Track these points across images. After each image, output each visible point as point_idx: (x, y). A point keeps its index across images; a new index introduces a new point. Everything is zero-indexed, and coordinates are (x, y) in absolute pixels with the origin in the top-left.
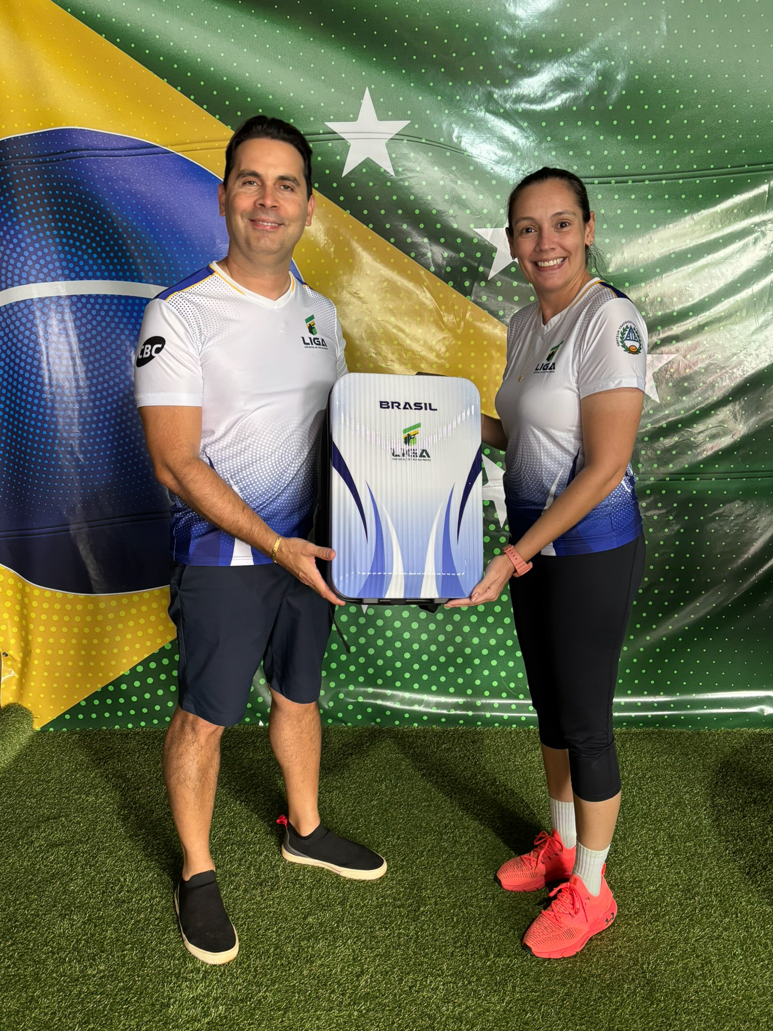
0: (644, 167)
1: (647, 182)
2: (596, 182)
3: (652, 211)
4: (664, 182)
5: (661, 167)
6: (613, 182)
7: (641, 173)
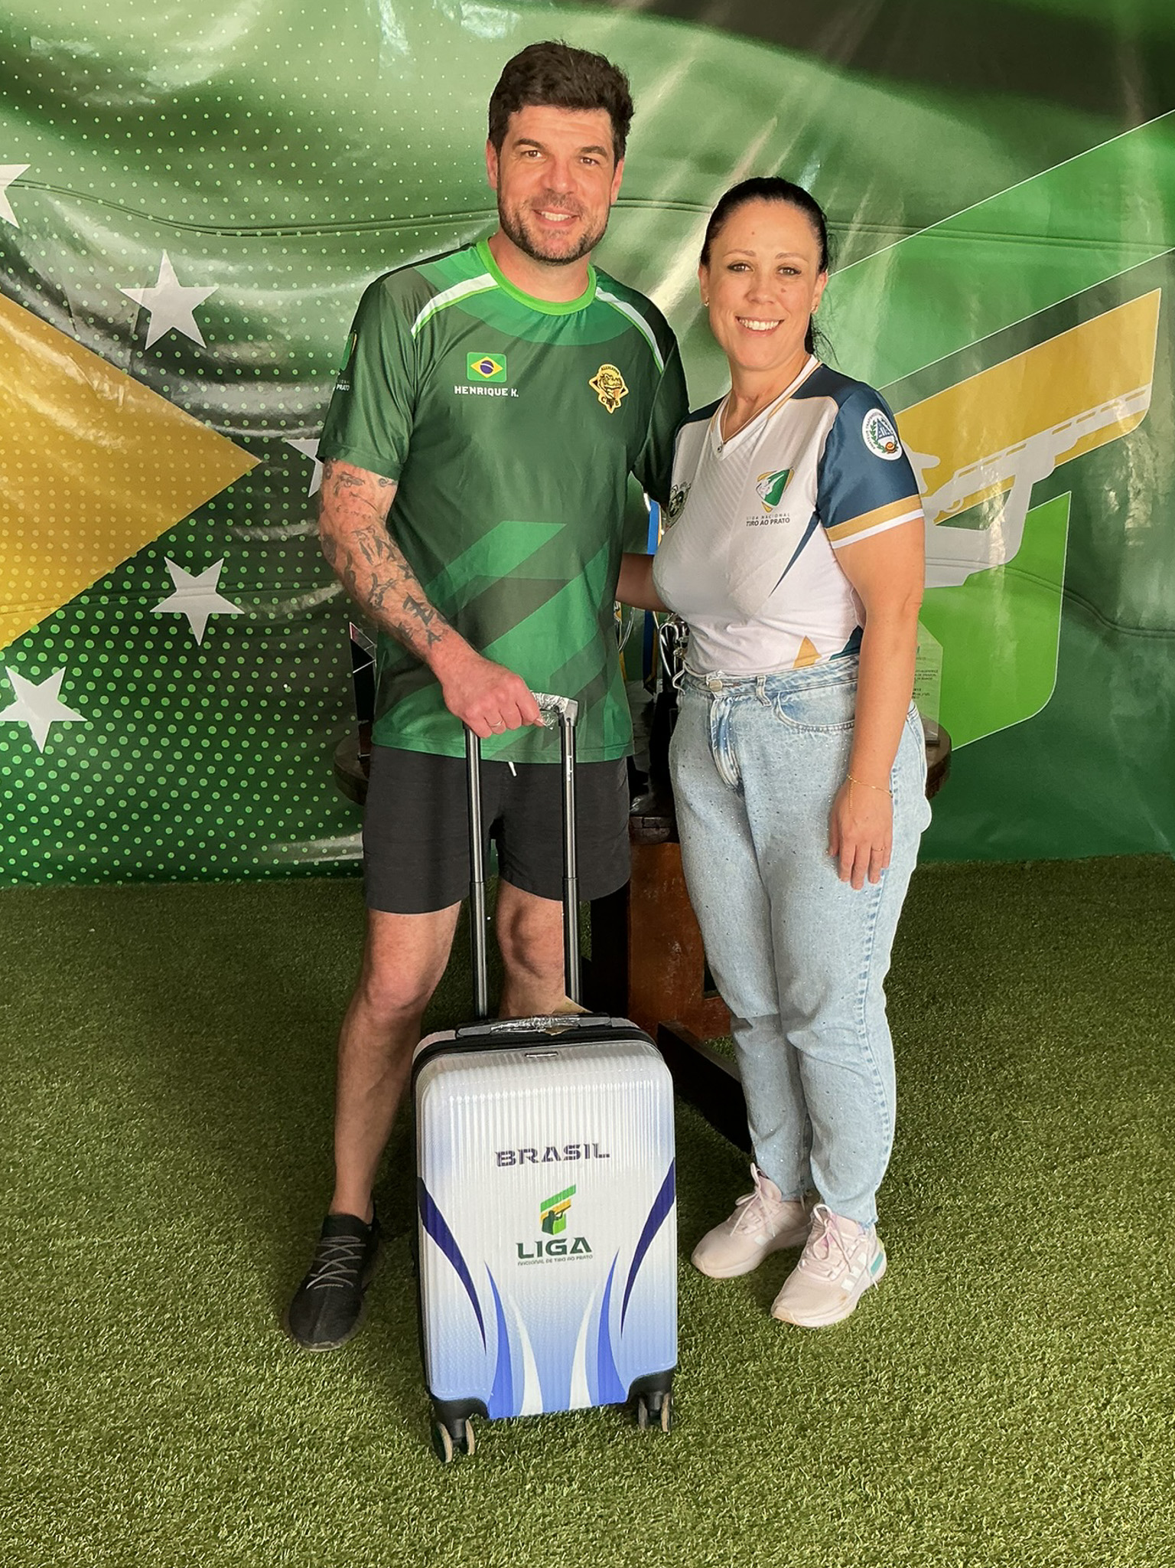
0: (313, 216)
1: (319, 234)
2: (259, 233)
3: (329, 268)
4: (338, 234)
5: (333, 216)
6: (279, 233)
7: (310, 222)
